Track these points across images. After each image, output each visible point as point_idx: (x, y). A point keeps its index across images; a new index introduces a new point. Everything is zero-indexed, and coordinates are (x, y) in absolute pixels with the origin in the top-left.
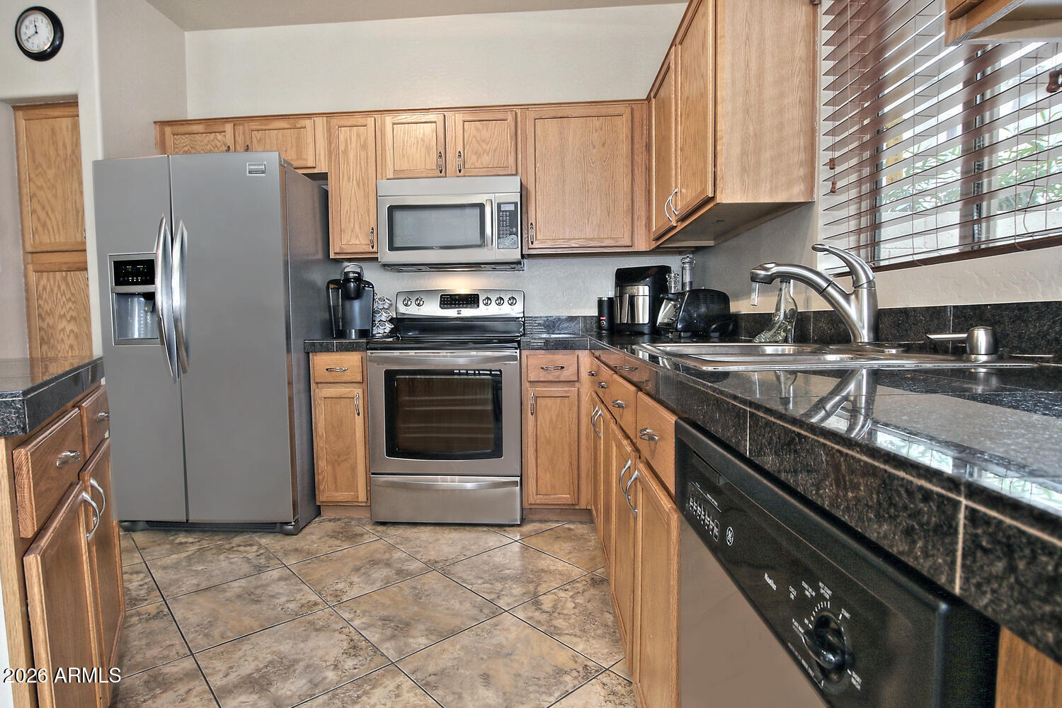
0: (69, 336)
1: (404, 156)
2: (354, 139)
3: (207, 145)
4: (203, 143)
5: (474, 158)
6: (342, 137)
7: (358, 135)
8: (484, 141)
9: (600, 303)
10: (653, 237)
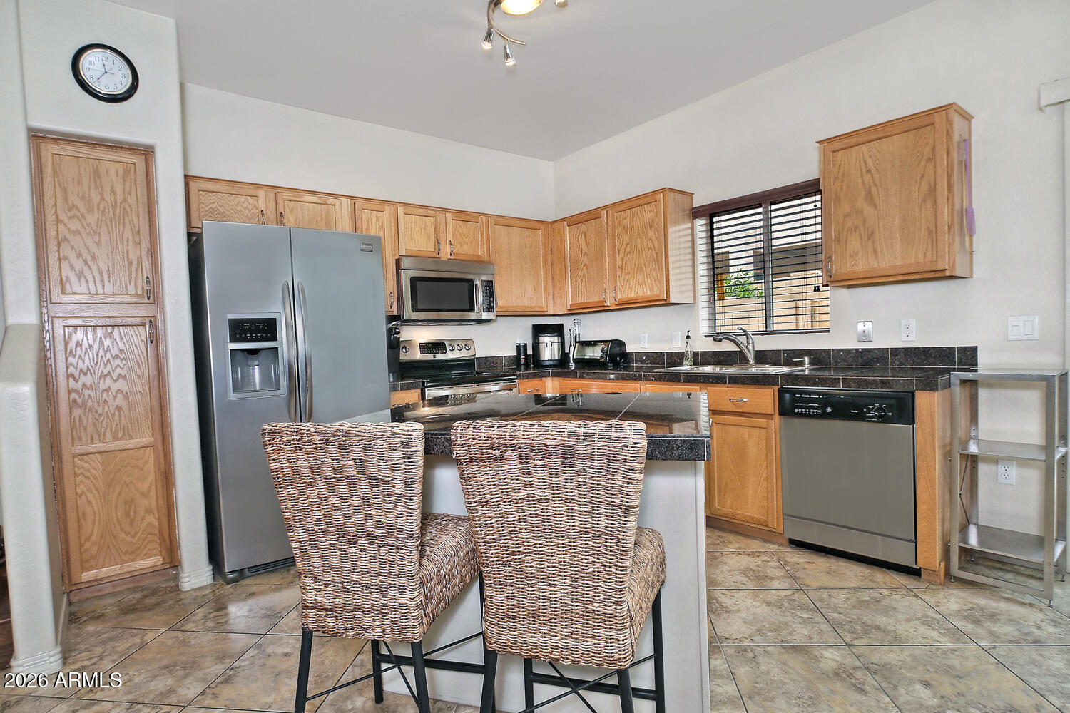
0: (115, 397)
1: (411, 239)
2: (374, 220)
3: (237, 205)
4: (232, 203)
5: (459, 246)
6: (364, 218)
7: (377, 218)
8: (464, 235)
9: (518, 347)
10: (569, 308)
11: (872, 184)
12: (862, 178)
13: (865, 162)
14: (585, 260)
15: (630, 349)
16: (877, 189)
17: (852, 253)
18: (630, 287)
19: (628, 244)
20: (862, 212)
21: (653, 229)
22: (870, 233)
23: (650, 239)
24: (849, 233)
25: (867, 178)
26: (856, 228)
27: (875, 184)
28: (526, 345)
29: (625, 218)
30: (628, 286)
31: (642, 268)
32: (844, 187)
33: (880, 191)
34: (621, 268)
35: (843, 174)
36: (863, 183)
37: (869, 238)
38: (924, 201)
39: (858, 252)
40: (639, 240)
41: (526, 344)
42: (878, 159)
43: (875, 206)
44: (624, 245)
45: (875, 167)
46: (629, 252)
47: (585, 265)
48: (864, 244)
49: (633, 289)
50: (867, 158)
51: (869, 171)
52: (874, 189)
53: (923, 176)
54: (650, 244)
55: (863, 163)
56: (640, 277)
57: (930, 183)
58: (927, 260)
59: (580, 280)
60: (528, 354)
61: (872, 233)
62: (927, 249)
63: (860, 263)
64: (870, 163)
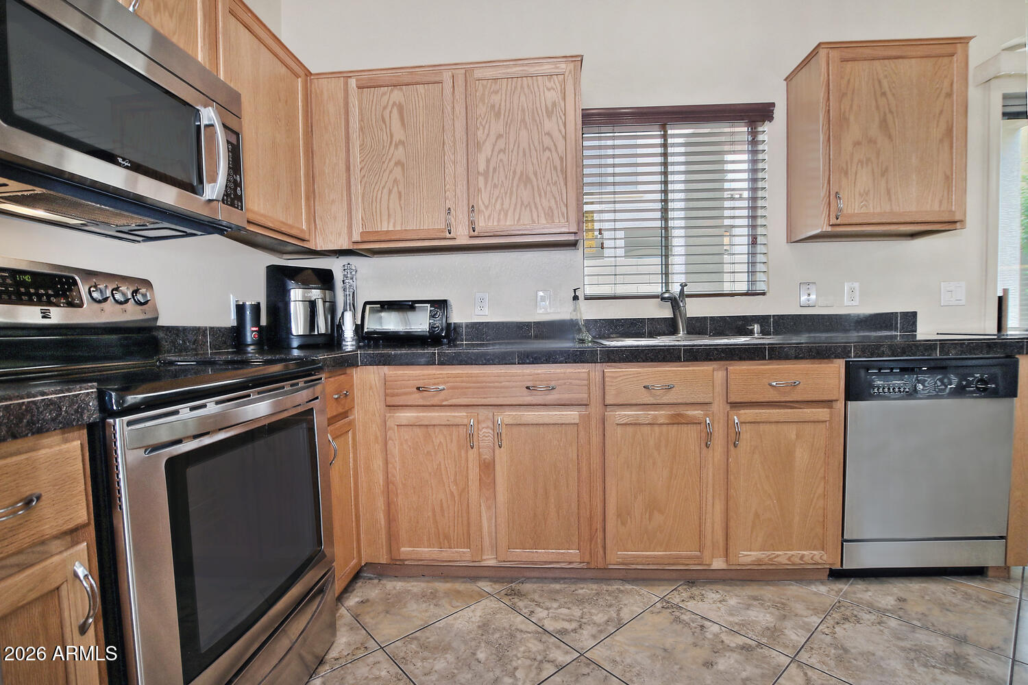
9: (240, 309)
10: (356, 237)
11: (887, 111)
12: (876, 101)
13: (880, 82)
14: (400, 153)
15: (459, 316)
16: (894, 118)
17: (862, 191)
18: (502, 209)
19: (499, 136)
20: (875, 143)
21: (554, 118)
22: (883, 170)
23: (548, 134)
24: (859, 166)
25: (882, 101)
26: (868, 160)
27: (891, 112)
28: (256, 308)
29: (496, 92)
30: (498, 206)
31: (528, 179)
32: (855, 107)
33: (896, 120)
34: (486, 174)
35: (854, 90)
36: (878, 108)
37: (883, 175)
38: (941, 141)
39: (869, 191)
40: (524, 133)
41: (259, 303)
42: (894, 82)
43: (890, 137)
44: (493, 137)
45: (891, 91)
46: (502, 151)
47: (398, 163)
48: (876, 181)
49: (510, 213)
50: (881, 76)
51: (884, 94)
52: (889, 116)
53: (941, 112)
54: (547, 141)
55: (876, 83)
56: (525, 194)
57: (948, 122)
58: (942, 209)
59: (386, 191)
60: (261, 324)
61: (886, 170)
62: (943, 196)
63: (871, 205)
64: (885, 83)
